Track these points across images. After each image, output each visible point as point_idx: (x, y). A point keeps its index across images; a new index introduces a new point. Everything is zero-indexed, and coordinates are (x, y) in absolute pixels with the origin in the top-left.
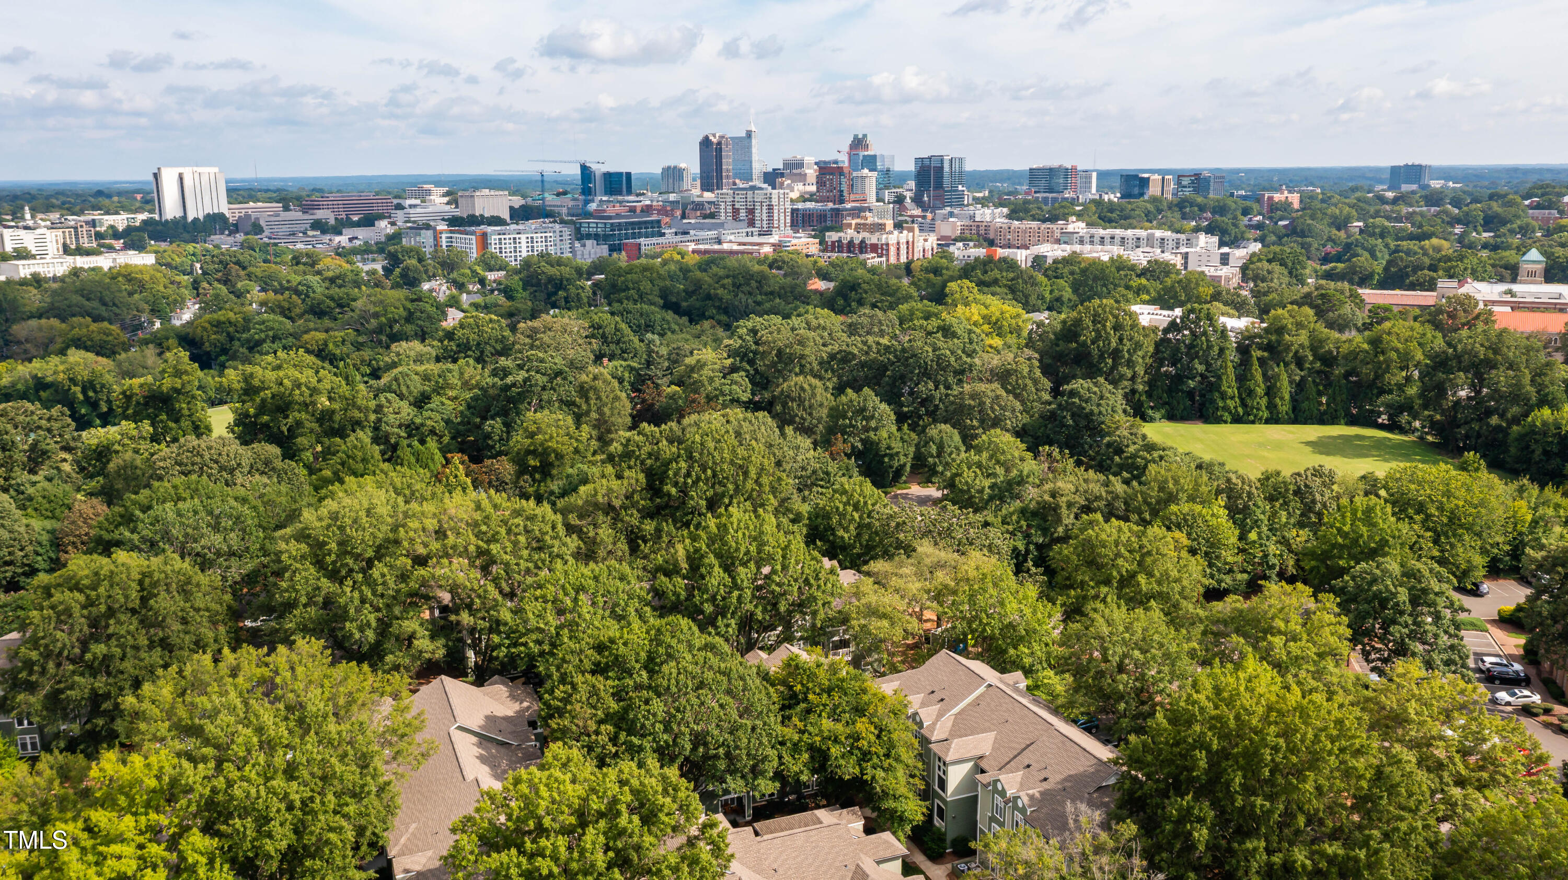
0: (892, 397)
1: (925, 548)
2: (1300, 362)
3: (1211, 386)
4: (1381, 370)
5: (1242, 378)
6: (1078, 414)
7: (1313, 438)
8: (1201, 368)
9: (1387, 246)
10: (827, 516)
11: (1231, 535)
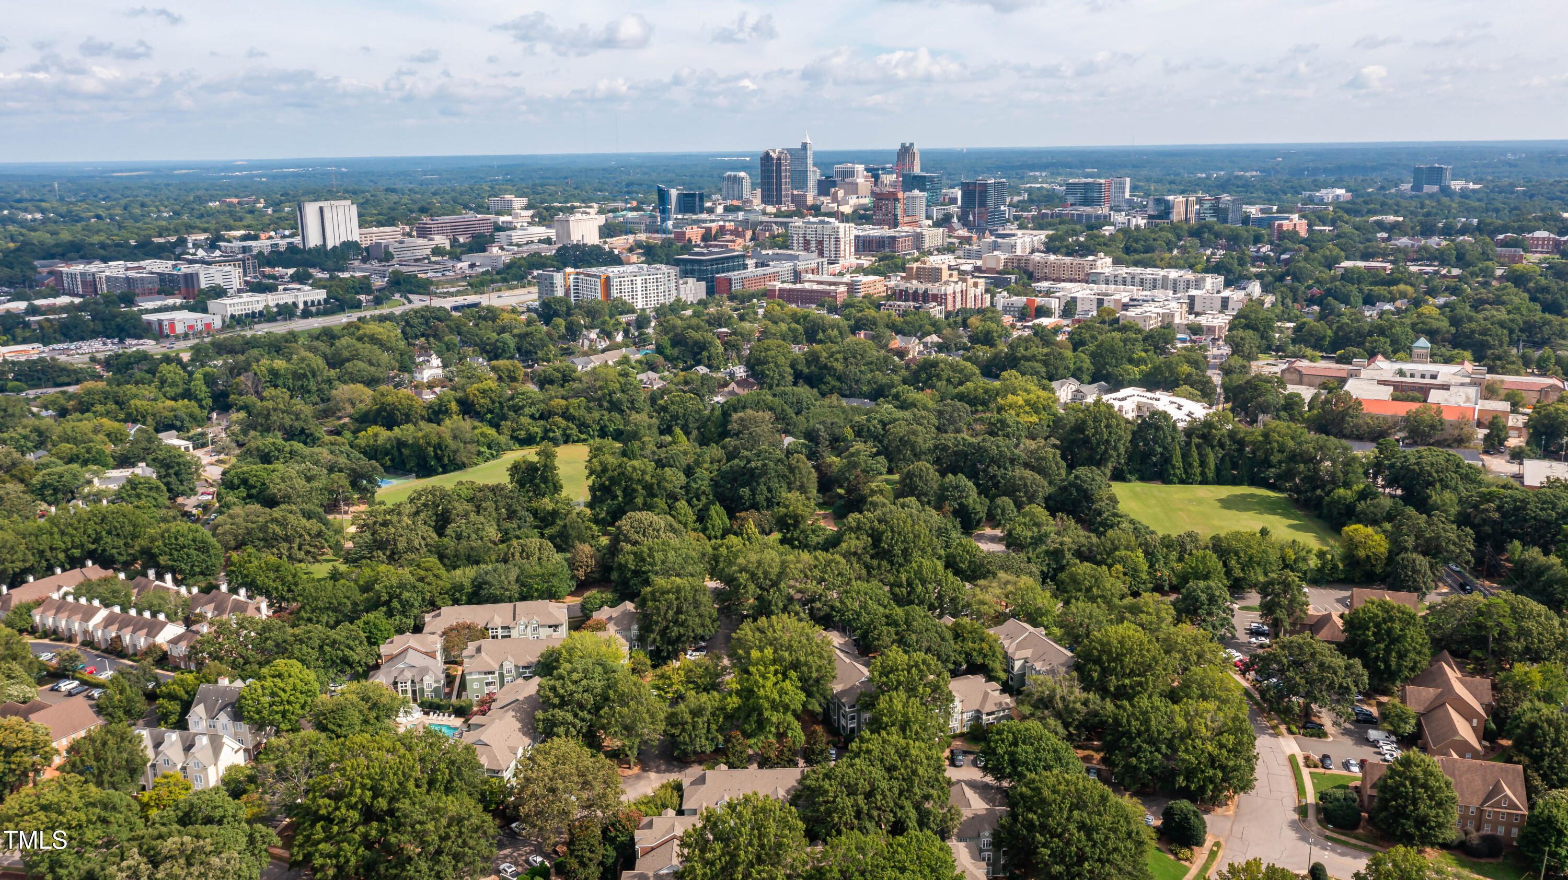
0: (973, 475)
1: (1002, 575)
2: (1222, 446)
3: (1166, 460)
4: (1268, 453)
5: (1185, 456)
6: (1079, 488)
7: (1223, 496)
8: (1159, 450)
9: (1361, 291)
10: (954, 557)
11: (1145, 567)
